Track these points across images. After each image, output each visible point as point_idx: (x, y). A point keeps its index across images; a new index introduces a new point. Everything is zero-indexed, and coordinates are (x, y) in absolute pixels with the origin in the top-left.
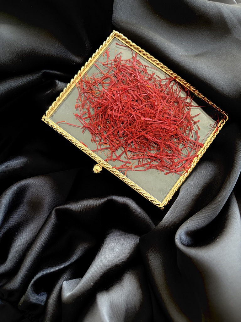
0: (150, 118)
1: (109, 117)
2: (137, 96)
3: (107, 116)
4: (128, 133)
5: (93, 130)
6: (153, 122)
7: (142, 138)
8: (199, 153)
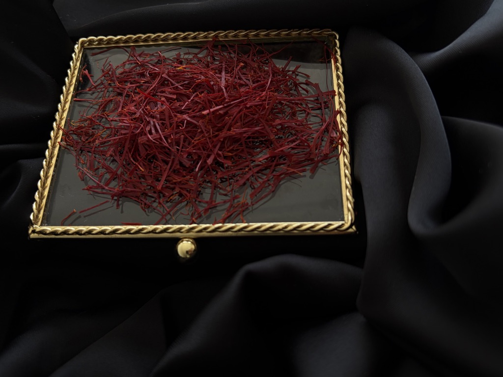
0: (217, 105)
1: (147, 150)
2: (174, 94)
3: (143, 152)
4: (198, 151)
5: (135, 190)
6: (228, 109)
7: (229, 144)
8: (337, 107)
